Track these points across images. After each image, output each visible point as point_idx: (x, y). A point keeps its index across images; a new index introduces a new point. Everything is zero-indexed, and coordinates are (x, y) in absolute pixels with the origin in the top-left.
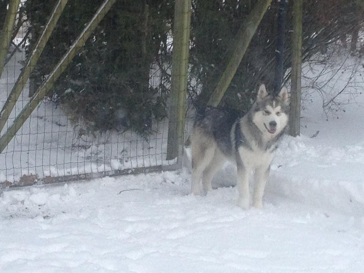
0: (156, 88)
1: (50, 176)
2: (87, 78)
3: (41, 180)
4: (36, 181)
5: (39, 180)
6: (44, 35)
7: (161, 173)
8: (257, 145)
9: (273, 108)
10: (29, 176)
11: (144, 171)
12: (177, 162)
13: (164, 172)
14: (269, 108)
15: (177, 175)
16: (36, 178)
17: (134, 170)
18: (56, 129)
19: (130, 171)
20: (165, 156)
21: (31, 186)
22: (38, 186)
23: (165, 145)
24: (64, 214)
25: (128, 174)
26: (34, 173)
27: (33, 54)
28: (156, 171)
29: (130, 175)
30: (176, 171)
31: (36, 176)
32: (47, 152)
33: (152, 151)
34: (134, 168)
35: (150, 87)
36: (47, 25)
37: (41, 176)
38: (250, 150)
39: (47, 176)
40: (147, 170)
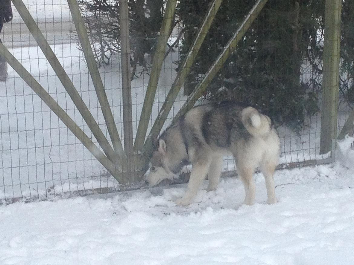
0: (307, 83)
2: (240, 76)
6: (199, 37)
7: (315, 167)
11: (298, 165)
12: (331, 156)
13: (318, 166)
15: (330, 168)
17: (288, 165)
19: (284, 166)
20: (318, 151)
23: (318, 140)
25: (283, 169)
27: (189, 55)
28: (310, 165)
29: (284, 170)
30: (330, 165)
33: (306, 146)
34: (288, 163)
35: (300, 82)
36: (202, 27)
40: (301, 165)
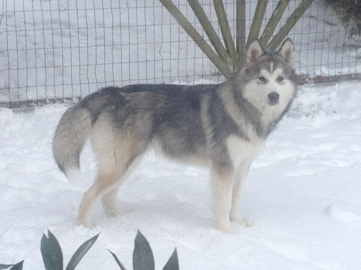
1: (321, 76)
3: (312, 79)
4: (307, 80)
5: (310, 79)
8: (255, 131)
9: (270, 73)
10: (301, 76)
14: (264, 73)
16: (307, 77)
18: (328, 29)
21: (302, 86)
22: (309, 85)
24: (335, 114)
26: (305, 73)
31: (308, 75)
32: (318, 52)
37: (312, 76)
38: (246, 140)
39: (318, 76)
